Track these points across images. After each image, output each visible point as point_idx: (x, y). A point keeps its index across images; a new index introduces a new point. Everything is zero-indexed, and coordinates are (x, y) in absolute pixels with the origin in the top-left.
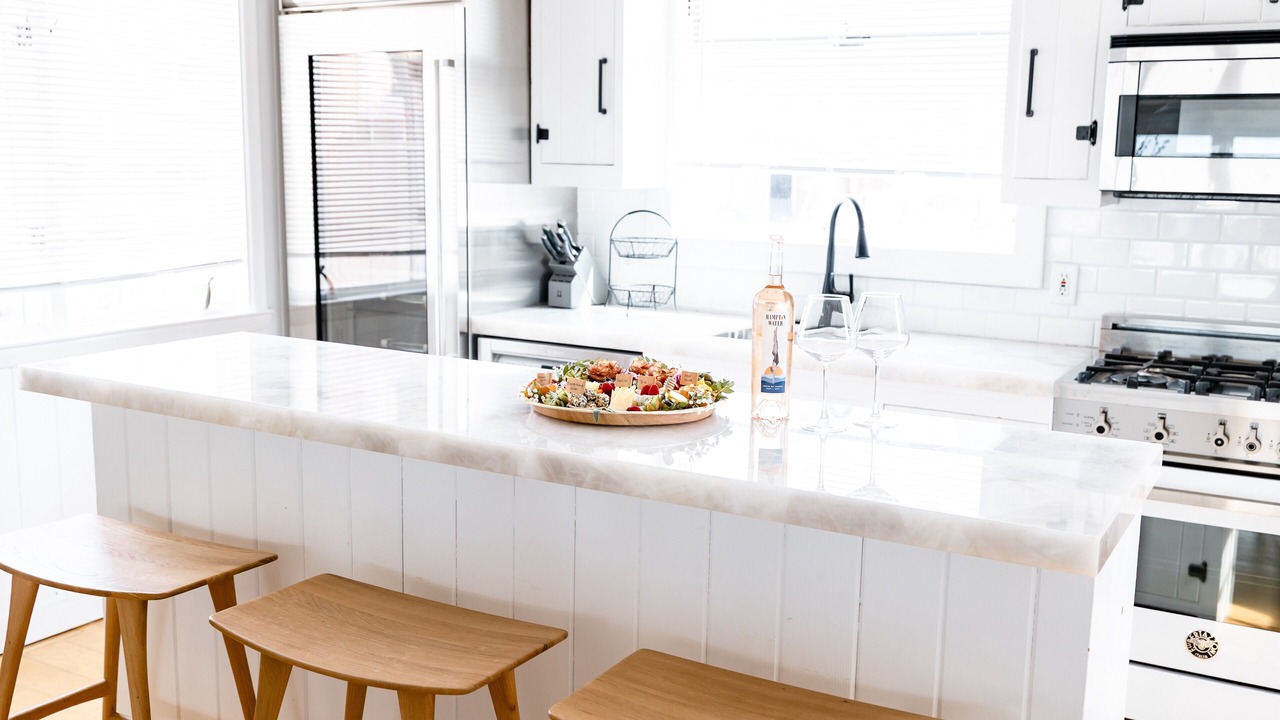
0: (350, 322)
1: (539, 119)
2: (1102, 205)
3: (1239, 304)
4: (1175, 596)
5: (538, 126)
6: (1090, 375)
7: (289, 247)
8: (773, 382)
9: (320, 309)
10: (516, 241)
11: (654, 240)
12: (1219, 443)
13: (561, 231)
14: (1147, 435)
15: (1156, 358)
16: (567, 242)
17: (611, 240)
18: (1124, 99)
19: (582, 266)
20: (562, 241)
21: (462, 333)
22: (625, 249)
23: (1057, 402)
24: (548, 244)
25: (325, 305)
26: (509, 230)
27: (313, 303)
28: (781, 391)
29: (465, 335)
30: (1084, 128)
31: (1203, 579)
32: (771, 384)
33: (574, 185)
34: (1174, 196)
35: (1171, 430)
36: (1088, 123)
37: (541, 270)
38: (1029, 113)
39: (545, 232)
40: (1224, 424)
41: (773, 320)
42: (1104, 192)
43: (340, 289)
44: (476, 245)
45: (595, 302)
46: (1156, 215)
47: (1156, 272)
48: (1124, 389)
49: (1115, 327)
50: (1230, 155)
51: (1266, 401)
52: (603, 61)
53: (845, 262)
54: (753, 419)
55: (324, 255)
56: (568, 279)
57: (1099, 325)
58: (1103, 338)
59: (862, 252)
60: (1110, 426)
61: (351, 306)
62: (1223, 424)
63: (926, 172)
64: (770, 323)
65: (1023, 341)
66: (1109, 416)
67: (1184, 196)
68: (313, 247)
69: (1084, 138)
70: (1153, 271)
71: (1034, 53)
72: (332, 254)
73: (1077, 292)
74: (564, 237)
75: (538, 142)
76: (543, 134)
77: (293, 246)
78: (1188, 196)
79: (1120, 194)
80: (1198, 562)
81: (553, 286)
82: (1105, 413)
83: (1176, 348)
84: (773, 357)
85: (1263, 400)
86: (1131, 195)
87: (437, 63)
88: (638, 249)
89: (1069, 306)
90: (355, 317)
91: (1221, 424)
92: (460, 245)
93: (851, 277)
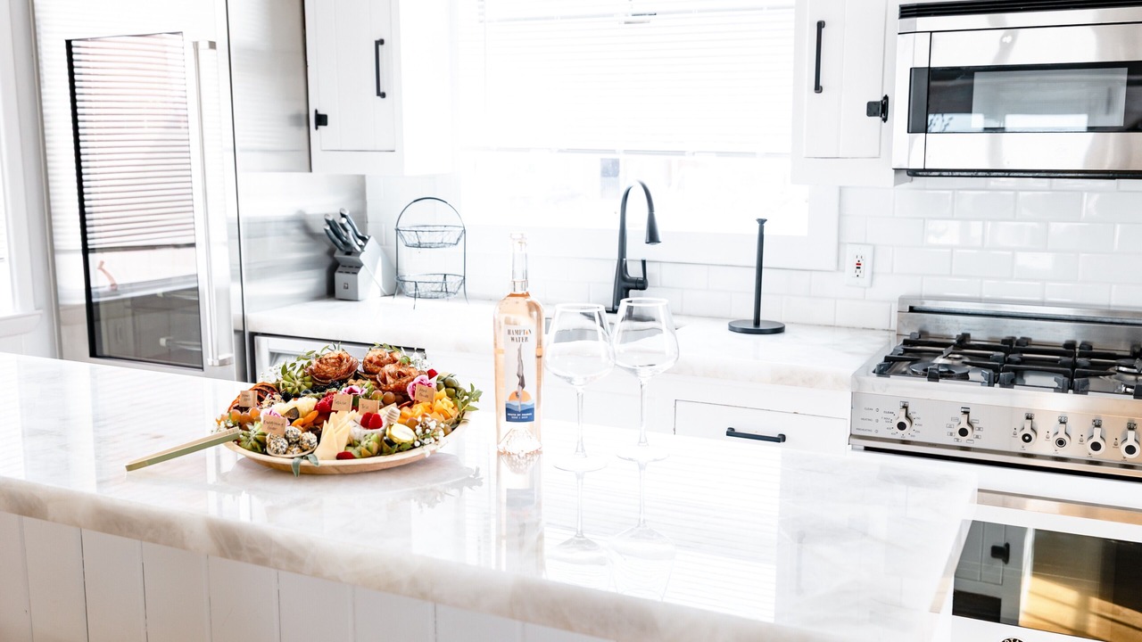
0: (129, 320)
1: (318, 104)
2: (895, 185)
3: (1037, 283)
4: (979, 579)
5: (316, 111)
6: (888, 366)
7: (56, 243)
8: (520, 409)
9: (91, 308)
10: (295, 231)
11: (443, 228)
12: (1027, 438)
13: (344, 221)
14: (951, 430)
15: (954, 341)
16: (351, 232)
17: (397, 230)
18: (915, 72)
19: (370, 255)
20: (346, 230)
21: (236, 331)
22: (413, 239)
23: (855, 397)
24: (332, 233)
25: (98, 303)
26: (289, 221)
27: (83, 301)
28: (531, 419)
29: (241, 333)
30: (875, 103)
31: (1006, 560)
32: (516, 412)
33: (363, 173)
34: (970, 174)
35: (975, 425)
36: (879, 98)
37: (328, 261)
38: (818, 88)
39: (328, 222)
40: (1031, 419)
41: (515, 336)
42: (897, 170)
43: (123, 285)
44: (249, 237)
45: (386, 293)
46: (950, 192)
47: (952, 251)
48: (923, 382)
49: (912, 309)
50: (1001, 130)
51: (1074, 393)
52: (380, 42)
53: (637, 249)
54: (499, 454)
55: (94, 250)
56: (355, 270)
57: (895, 308)
58: (900, 321)
59: (653, 237)
60: (911, 422)
61: (129, 303)
62: (1029, 418)
63: (717, 152)
64: (513, 339)
65: (819, 325)
66: (910, 411)
67: (980, 174)
68: (80, 243)
69: (875, 115)
70: (949, 250)
71: (820, 25)
72: (103, 250)
73: (873, 273)
74: (348, 227)
75: (317, 128)
76: (321, 120)
77: (60, 243)
78: (984, 174)
79: (914, 173)
80: (1001, 544)
81: (340, 278)
82: (905, 407)
83: (974, 330)
84: (518, 380)
85: (1071, 391)
86: (925, 174)
87: (196, 45)
88: (425, 238)
89: (865, 288)
90: (133, 315)
91: (1028, 418)
92: (230, 237)
93: (644, 262)
